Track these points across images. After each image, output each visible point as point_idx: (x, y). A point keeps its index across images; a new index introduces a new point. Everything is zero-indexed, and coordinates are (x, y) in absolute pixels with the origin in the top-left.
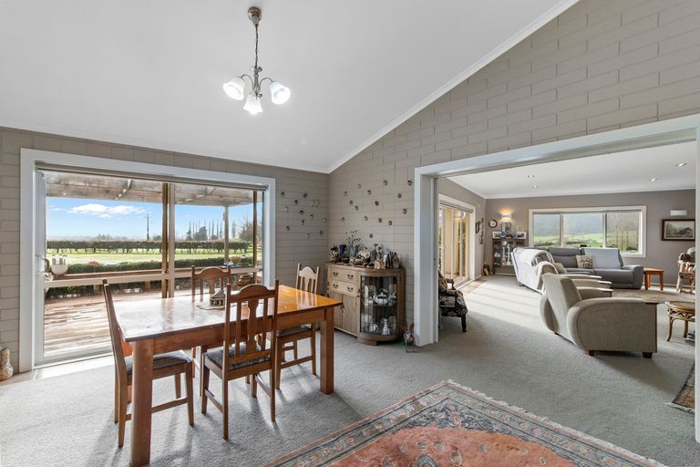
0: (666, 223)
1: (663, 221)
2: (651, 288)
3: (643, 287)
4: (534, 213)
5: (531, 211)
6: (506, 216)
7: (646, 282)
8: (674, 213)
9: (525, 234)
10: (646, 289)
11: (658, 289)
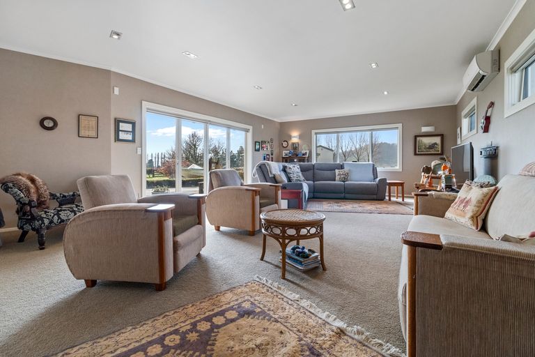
0: (418, 138)
1: (416, 137)
2: (393, 199)
3: (387, 198)
4: (316, 134)
5: (313, 132)
6: (295, 137)
7: (390, 193)
8: (425, 129)
9: (308, 152)
10: (390, 200)
11: (400, 200)
